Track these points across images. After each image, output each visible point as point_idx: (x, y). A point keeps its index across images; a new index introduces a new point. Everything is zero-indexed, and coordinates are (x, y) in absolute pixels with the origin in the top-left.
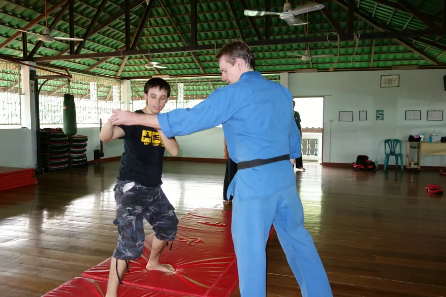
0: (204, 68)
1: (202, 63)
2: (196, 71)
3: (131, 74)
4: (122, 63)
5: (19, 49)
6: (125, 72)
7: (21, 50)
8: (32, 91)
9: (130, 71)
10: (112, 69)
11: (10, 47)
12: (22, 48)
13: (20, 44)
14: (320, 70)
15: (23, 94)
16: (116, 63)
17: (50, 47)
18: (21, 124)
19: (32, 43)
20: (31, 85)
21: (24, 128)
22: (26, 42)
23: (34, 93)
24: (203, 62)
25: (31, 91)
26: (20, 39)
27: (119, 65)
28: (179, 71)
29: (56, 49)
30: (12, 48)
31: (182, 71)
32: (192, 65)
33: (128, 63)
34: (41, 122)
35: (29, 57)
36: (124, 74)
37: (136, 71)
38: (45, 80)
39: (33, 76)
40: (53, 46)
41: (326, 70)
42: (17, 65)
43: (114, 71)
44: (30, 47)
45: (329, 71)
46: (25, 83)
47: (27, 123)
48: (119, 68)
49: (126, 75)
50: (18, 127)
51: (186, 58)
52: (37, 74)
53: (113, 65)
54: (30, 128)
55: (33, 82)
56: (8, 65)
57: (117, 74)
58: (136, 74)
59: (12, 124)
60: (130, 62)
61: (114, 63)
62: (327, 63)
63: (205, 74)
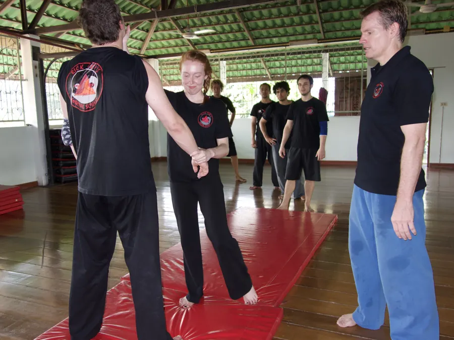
0: (255, 39)
1: (252, 32)
2: (243, 43)
3: (158, 52)
4: (147, 37)
5: (17, 21)
6: (150, 49)
7: (19, 22)
8: (37, 76)
9: (156, 48)
10: (133, 46)
11: (4, 17)
12: (20, 19)
13: (17, 13)
14: (428, 32)
15: (25, 80)
16: (139, 37)
17: (57, 17)
18: (24, 121)
19: (32, 11)
20: (35, 67)
21: (28, 125)
22: (26, 10)
23: (38, 78)
24: (253, 29)
25: (35, 76)
26: (18, 6)
27: (143, 40)
28: (220, 45)
29: (65, 19)
30: (8, 18)
31: (224, 45)
32: (239, 35)
33: (154, 37)
34: (50, 118)
35: (29, 29)
36: (148, 52)
37: (163, 47)
38: (52, 59)
39: (36, 55)
40: (60, 15)
41: (438, 31)
42: (15, 40)
43: (136, 48)
44: (30, 16)
45: (442, 32)
46: (27, 67)
47: (32, 118)
48: (143, 45)
49: (151, 53)
50: (21, 124)
51: (230, 26)
52: (41, 51)
53: (135, 41)
54: (36, 125)
55: (37, 63)
56: (3, 40)
57: (140, 52)
58: (164, 51)
59: (13, 121)
60: (156, 36)
61: (136, 38)
62: (433, 22)
63: (256, 46)
